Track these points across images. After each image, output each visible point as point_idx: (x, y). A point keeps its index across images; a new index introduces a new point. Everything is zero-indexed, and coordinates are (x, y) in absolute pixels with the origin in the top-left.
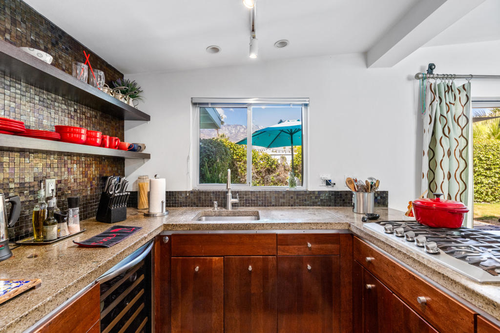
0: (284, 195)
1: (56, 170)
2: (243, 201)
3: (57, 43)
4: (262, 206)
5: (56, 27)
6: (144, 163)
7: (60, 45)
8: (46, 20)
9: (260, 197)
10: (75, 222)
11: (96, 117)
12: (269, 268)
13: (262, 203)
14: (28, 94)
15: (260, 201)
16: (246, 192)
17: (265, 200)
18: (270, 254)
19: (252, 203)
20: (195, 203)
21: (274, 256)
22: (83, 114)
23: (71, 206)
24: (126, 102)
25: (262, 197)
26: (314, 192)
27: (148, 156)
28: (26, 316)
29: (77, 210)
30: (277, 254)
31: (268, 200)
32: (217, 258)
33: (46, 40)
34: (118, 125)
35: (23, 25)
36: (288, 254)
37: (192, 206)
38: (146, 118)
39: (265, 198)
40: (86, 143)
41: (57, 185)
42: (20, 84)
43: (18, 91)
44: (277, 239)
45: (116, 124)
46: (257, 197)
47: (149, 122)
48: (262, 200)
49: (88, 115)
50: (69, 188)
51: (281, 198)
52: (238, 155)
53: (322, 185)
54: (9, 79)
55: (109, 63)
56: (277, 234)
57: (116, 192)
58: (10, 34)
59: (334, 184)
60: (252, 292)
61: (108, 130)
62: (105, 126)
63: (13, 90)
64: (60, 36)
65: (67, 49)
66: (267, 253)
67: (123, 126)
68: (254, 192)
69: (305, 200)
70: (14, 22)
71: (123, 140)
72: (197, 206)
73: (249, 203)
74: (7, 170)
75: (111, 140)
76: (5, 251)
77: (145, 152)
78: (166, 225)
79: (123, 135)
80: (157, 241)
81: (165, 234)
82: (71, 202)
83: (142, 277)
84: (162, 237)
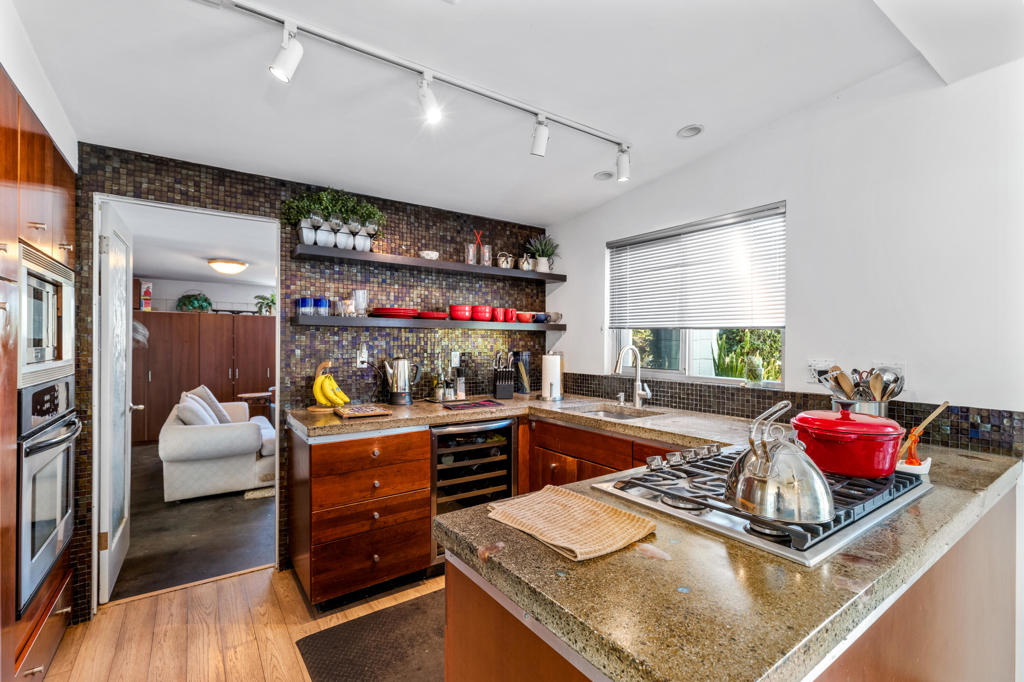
0: (733, 394)
1: (460, 344)
2: (668, 397)
3: (462, 229)
6: (561, 336)
7: (465, 229)
9: (692, 394)
10: (460, 391)
11: (503, 289)
13: (696, 405)
14: (438, 282)
15: (692, 400)
17: (700, 401)
19: (680, 403)
23: (459, 376)
24: (531, 268)
25: (696, 395)
26: (794, 394)
27: (563, 328)
29: (463, 379)
31: (705, 401)
32: (571, 459)
33: (452, 230)
35: (434, 227)
39: (701, 395)
40: (472, 318)
41: (461, 357)
44: (633, 450)
46: (688, 394)
50: (473, 361)
51: (728, 399)
53: (812, 381)
63: (427, 281)
67: (544, 292)
70: (428, 228)
71: (542, 310)
73: (675, 402)
74: (423, 343)
75: (506, 313)
76: (407, 398)
77: (561, 322)
78: (530, 408)
79: (543, 302)
80: (523, 424)
81: (531, 418)
82: (459, 372)
83: (504, 457)
84: (530, 422)
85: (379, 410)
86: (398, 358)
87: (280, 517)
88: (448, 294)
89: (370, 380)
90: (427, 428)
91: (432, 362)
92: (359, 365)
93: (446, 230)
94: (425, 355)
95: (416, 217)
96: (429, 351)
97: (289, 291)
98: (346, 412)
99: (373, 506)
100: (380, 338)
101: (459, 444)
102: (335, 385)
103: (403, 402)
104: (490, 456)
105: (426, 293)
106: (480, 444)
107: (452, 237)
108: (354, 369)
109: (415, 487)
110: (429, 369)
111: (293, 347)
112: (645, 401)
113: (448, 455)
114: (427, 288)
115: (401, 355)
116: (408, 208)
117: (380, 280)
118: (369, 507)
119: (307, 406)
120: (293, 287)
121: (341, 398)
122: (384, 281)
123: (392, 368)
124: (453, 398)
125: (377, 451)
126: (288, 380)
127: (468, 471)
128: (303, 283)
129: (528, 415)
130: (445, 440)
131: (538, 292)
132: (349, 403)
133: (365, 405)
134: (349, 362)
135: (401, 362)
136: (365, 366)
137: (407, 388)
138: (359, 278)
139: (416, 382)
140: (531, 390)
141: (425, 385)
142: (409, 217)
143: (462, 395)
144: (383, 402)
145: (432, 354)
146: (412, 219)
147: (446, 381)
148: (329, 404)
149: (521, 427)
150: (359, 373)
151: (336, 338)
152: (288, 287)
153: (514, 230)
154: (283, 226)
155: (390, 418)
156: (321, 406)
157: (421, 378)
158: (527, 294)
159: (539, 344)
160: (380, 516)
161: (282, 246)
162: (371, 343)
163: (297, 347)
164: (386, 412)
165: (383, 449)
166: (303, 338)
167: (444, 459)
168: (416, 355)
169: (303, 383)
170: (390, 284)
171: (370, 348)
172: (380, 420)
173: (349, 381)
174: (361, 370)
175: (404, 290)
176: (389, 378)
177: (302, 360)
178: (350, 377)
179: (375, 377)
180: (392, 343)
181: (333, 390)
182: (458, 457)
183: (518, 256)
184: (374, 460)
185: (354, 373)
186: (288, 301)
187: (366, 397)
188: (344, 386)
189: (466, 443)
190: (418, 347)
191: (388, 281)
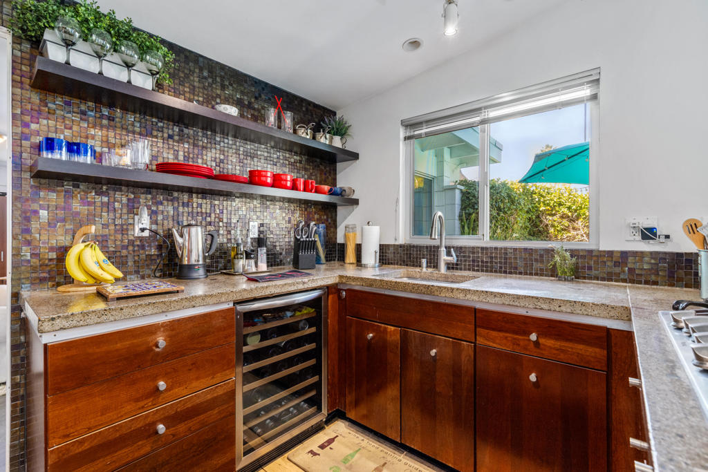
0: (541, 256)
1: (259, 214)
2: (469, 261)
3: (260, 96)
4: (500, 272)
5: (260, 81)
6: (353, 210)
7: (263, 96)
8: (249, 76)
9: (496, 257)
10: (261, 262)
12: (463, 360)
13: (501, 268)
14: (234, 147)
15: (496, 263)
16: (473, 248)
17: (505, 263)
18: (464, 338)
19: (482, 266)
20: (404, 261)
21: (472, 343)
22: (286, 160)
23: (259, 246)
24: (327, 143)
25: (501, 258)
26: (610, 253)
27: (355, 202)
28: (154, 303)
29: (264, 250)
30: (476, 340)
31: (511, 263)
32: (393, 328)
33: (249, 95)
34: (328, 169)
35: (231, 88)
36: (495, 345)
37: (401, 265)
38: (354, 156)
39: (506, 259)
40: (273, 185)
41: (259, 228)
42: (227, 139)
43: (226, 145)
44: (475, 317)
45: (325, 168)
46: (491, 258)
47: (358, 161)
48: (500, 263)
49: (292, 160)
50: (271, 232)
51: (536, 260)
52: (548, 205)
53: (632, 238)
54: (219, 135)
55: (317, 103)
56: (475, 309)
57: (304, 237)
58: (220, 98)
59: (667, 237)
60: (438, 390)
61: (316, 175)
62: (311, 171)
63: (222, 144)
64: (263, 89)
65: (270, 99)
66: (460, 336)
67: (335, 170)
68: (487, 248)
69: (590, 268)
70: (223, 87)
71: (335, 185)
72: (407, 265)
73: (478, 266)
74: (218, 211)
75: (306, 183)
76: (201, 272)
77: (354, 197)
78: (341, 277)
79: (335, 179)
80: (332, 294)
81: (341, 287)
82: (260, 242)
83: (313, 330)
84: (339, 291)
85: (165, 286)
86: (189, 225)
87: (12, 440)
88: (245, 161)
89: (154, 251)
90: (231, 305)
91: (229, 232)
92: (137, 232)
93: (242, 93)
94: (221, 224)
95: (209, 72)
96: (225, 220)
97: (26, 131)
98: (115, 290)
99: (157, 417)
100: (165, 203)
101: (266, 320)
102: (102, 257)
103: (195, 275)
104: (298, 331)
105: (222, 157)
106: (288, 318)
107: (250, 103)
108: (131, 238)
109: (215, 381)
110: (225, 240)
111: (35, 206)
112: (450, 267)
113: (254, 334)
114: (222, 152)
115: (194, 222)
116: (201, 59)
117: (166, 135)
118: (149, 420)
119: (59, 284)
120: (34, 126)
121: (110, 272)
122: (170, 137)
123: (182, 236)
124: (254, 270)
125: (162, 342)
126: (26, 253)
127: (276, 349)
128: (51, 123)
129: (337, 284)
130: (250, 317)
131: (330, 169)
132: (124, 279)
133: (147, 281)
134: (124, 230)
135: (193, 230)
136: (146, 234)
137: (201, 259)
138: (138, 129)
139: (211, 253)
140: (327, 261)
141: (221, 257)
142: (201, 70)
143: (263, 266)
144: (170, 276)
145: (228, 224)
146: (205, 74)
147: (246, 252)
148: (91, 281)
149: (330, 297)
150: (138, 243)
151: (105, 199)
152: (26, 125)
153: (310, 108)
154: (17, 40)
155: (180, 296)
156: (80, 284)
157: (216, 251)
158: (322, 171)
159: (332, 218)
160: (167, 428)
161: (13, 68)
162: (154, 208)
163: (42, 207)
164: (175, 289)
165: (171, 339)
166: (53, 196)
167: (249, 340)
168: (210, 224)
169: (53, 255)
170: (178, 142)
171: (153, 214)
172: (167, 298)
173: (124, 252)
174: (141, 239)
175: (196, 151)
176: (178, 249)
177: (51, 224)
178: (124, 247)
179: (160, 247)
180: (181, 209)
181: (98, 263)
182: (265, 335)
183: (316, 130)
184: (158, 354)
185: (131, 243)
186: (26, 143)
187: (148, 272)
188: (114, 257)
189: (274, 319)
190: (213, 215)
191: (176, 138)
